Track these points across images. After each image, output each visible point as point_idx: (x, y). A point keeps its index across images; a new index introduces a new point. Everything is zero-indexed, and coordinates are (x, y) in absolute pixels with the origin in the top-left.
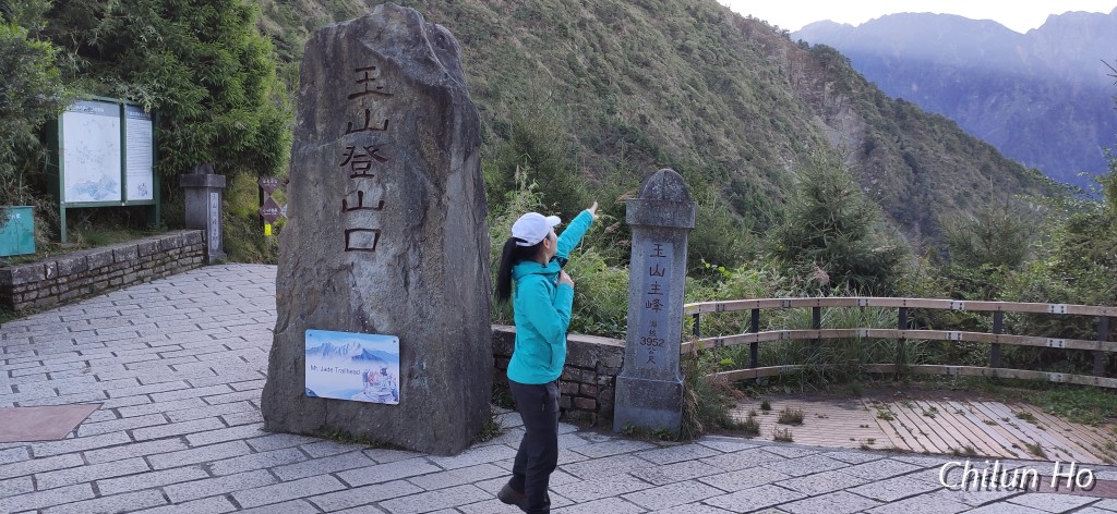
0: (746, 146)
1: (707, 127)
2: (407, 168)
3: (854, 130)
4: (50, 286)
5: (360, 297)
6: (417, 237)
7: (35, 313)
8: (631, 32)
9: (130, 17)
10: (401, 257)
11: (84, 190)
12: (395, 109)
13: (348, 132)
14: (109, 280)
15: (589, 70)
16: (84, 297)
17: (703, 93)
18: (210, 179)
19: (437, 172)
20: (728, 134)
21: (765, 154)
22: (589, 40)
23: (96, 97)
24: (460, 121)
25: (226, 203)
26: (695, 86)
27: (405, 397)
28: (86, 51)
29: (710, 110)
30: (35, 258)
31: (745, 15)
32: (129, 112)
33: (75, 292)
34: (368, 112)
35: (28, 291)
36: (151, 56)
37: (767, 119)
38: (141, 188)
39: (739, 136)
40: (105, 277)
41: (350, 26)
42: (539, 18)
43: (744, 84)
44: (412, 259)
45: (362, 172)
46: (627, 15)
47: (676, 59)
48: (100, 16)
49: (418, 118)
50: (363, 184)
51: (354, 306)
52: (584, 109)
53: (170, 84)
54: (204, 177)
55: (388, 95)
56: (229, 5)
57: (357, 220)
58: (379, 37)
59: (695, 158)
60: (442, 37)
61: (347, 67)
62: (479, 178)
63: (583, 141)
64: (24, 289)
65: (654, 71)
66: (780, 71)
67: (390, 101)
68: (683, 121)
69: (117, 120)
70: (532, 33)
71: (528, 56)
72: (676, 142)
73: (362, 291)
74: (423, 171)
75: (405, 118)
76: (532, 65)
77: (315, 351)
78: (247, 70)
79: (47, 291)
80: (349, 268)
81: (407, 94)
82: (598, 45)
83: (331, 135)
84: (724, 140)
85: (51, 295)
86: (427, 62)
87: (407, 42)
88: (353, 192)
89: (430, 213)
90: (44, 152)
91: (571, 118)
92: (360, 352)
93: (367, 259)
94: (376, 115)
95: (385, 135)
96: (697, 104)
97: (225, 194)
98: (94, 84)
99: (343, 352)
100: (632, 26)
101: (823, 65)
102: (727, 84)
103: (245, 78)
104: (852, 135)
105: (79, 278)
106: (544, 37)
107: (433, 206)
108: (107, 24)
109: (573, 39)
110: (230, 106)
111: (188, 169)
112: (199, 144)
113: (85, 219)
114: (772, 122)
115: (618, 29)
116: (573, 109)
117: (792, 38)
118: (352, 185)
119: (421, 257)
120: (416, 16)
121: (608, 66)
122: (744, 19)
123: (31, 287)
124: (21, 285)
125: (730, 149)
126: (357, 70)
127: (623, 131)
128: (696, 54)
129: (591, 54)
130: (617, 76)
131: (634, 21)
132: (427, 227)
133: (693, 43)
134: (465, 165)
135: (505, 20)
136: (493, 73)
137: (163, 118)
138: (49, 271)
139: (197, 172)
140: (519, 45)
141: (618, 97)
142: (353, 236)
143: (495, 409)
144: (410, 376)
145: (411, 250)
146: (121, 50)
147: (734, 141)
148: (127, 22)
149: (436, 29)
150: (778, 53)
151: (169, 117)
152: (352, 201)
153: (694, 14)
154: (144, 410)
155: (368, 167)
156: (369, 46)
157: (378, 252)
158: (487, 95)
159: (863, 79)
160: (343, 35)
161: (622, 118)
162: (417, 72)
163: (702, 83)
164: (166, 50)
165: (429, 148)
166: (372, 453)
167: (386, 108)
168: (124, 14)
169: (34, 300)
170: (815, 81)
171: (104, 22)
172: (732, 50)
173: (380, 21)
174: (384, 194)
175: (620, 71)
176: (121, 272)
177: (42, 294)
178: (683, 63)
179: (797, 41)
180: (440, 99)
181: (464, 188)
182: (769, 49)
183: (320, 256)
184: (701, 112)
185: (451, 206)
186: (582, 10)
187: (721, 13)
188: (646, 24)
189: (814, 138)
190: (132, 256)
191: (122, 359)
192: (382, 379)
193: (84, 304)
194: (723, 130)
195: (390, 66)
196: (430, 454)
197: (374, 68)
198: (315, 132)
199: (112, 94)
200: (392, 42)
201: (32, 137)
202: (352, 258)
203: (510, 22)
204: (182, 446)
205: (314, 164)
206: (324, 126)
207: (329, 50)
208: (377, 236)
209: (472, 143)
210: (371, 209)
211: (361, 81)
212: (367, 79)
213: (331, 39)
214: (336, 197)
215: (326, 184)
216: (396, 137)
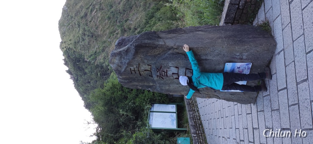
2: (164, 59)
7: (206, 141)
12: (144, 62)
13: (152, 76)
19: (165, 49)
24: (147, 41)
27: (249, 61)
30: (191, 138)
34: (145, 70)
35: (200, 142)
45: (165, 73)
49: (146, 55)
50: (170, 73)
55: (139, 64)
58: (120, 67)
60: (119, 43)
61: (131, 76)
62: (167, 32)
64: (200, 143)
67: (141, 64)
74: (165, 54)
75: (147, 59)
79: (200, 137)
81: (138, 59)
83: (154, 81)
86: (127, 51)
87: (121, 58)
88: (172, 76)
89: (180, 52)
94: (146, 68)
95: (152, 66)
107: (177, 51)
118: (170, 76)
120: (112, 53)
126: (132, 73)
134: (163, 38)
138: (195, 136)
152: (175, 76)
155: (164, 71)
156: (123, 70)
160: (121, 77)
162: (130, 55)
165: (156, 52)
167: (144, 65)
169: (203, 140)
174: (173, 67)
177: (201, 138)
180: (139, 48)
181: (171, 38)
185: (177, 44)
195: (129, 64)
196: (274, 53)
197: (130, 69)
198: (153, 86)
200: (121, 63)
201: (159, 136)
205: (163, 87)
206: (150, 83)
207: (126, 81)
208: (188, 69)
209: (155, 35)
210: (178, 71)
211: (135, 72)
212: (134, 71)
213: (122, 80)
214: (174, 81)
215: (170, 84)
216: (153, 62)
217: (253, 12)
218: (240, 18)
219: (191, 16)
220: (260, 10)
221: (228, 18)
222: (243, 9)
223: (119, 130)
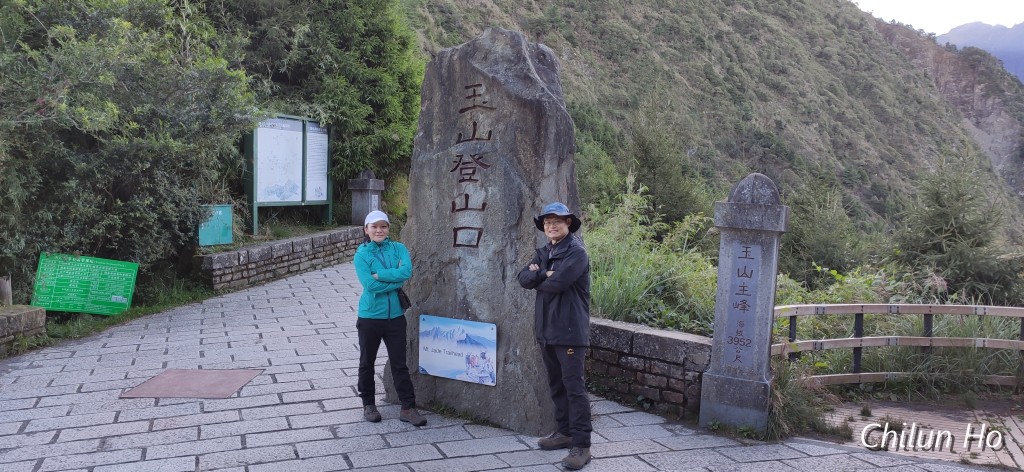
0: (889, 150)
1: (846, 131)
2: (506, 173)
3: (1008, 132)
4: (242, 271)
5: (465, 288)
6: (514, 235)
7: (229, 292)
8: (768, 41)
9: (312, 48)
10: (500, 253)
11: (272, 192)
12: (498, 121)
13: (458, 142)
14: (288, 267)
15: (726, 79)
16: (268, 280)
17: (842, 98)
18: (372, 183)
19: (532, 177)
20: (868, 138)
21: (909, 157)
22: (725, 50)
23: (283, 115)
24: (554, 131)
25: (384, 203)
26: (834, 90)
27: (501, 379)
28: (278, 78)
29: (850, 114)
30: (232, 247)
31: (887, 20)
32: (310, 128)
33: (262, 276)
34: (475, 124)
35: (224, 274)
36: (328, 80)
37: (911, 122)
38: (317, 191)
39: (881, 140)
40: (286, 264)
41: (462, 49)
42: (677, 33)
43: (886, 88)
44: (509, 255)
45: (468, 177)
46: (764, 25)
47: (815, 65)
48: (288, 48)
49: (517, 128)
50: (469, 188)
51: (460, 295)
52: (720, 116)
53: (342, 103)
54: (367, 181)
55: (492, 109)
56: (392, 35)
57: (464, 219)
58: (485, 58)
59: (833, 160)
60: (544, 55)
61: (458, 85)
62: (572, 182)
63: (718, 146)
64: (221, 272)
65: (791, 78)
66: (925, 75)
67: (493, 114)
68: (820, 126)
69: (301, 133)
70: (670, 47)
71: (666, 68)
72: (813, 146)
73: (467, 282)
74: (520, 176)
75: (506, 129)
76: (670, 77)
77: (427, 334)
78: (405, 90)
79: (239, 275)
80: (456, 262)
81: (508, 107)
82: (734, 56)
83: (444, 145)
84: (864, 144)
85: (243, 278)
86: (526, 78)
87: (510, 61)
88: (460, 195)
89: (525, 214)
90: (242, 161)
91: (706, 125)
92: (464, 337)
93: (472, 254)
94: (481, 127)
95: (489, 144)
96: (836, 109)
97: (384, 197)
98: (283, 104)
99: (449, 336)
100: (769, 36)
101: (973, 67)
102: (868, 89)
103: (402, 97)
104: (1005, 138)
105: (265, 265)
106: (682, 50)
107: (528, 207)
108: (294, 55)
109: (710, 51)
110: (390, 121)
111: (355, 174)
112: (363, 153)
113: (274, 216)
114: (917, 125)
115: (755, 39)
116: (709, 117)
117: (939, 41)
118: (460, 188)
119: (517, 253)
120: (518, 38)
121: (744, 74)
122: (887, 24)
123: (227, 271)
124: (219, 269)
125: (870, 153)
126: (467, 88)
127: (758, 136)
128: (835, 60)
129: (727, 63)
130: (753, 84)
131: (771, 31)
132: (523, 226)
133: (833, 49)
134: (558, 172)
135: (644, 36)
136: (632, 85)
137: (336, 131)
138: (242, 258)
139: (362, 177)
140: (658, 58)
141: (754, 105)
142: (460, 234)
143: (591, 397)
144: (506, 361)
145: (508, 247)
146: (305, 76)
147: (875, 144)
148: (310, 53)
149: (538, 49)
150: (924, 57)
151: (342, 131)
152: (460, 203)
153: (834, 21)
154: (295, 377)
155: (474, 173)
156: (476, 66)
157: (481, 249)
158: (626, 105)
159: (1018, 81)
160: (456, 57)
161: (758, 124)
162: (516, 87)
163: (841, 88)
164: (340, 75)
165: (527, 154)
166: (471, 428)
167: (490, 121)
168: (308, 46)
169: (229, 282)
170: (964, 83)
171: (291, 53)
172: (874, 55)
173: (487, 43)
174: (487, 196)
175: (757, 79)
176: (298, 261)
177: (235, 277)
178: (822, 69)
179: (944, 44)
180: (536, 110)
181: (558, 191)
182: (913, 53)
183: (433, 251)
184: (840, 117)
186: (720, 23)
187: (862, 19)
188: (783, 33)
189: (962, 141)
190: (307, 247)
191: (287, 333)
192: (481, 362)
193: (268, 286)
194: (862, 134)
195: (493, 83)
197: (480, 85)
198: (432, 142)
199: (297, 113)
200: (496, 62)
201: (233, 149)
202: (459, 253)
203: (650, 38)
204: (318, 410)
205: (430, 170)
206: (439, 137)
207: (444, 71)
208: (480, 234)
209: (566, 150)
210: (475, 210)
211: (469, 97)
212: (475, 95)
213: (446, 61)
214: (447, 199)
215: (439, 188)
216: (498, 146)
217: (611, 389)
218: (598, 360)
219: (599, 243)
220: (616, 404)
221: (598, 332)
222: (618, 365)
223: (238, 18)
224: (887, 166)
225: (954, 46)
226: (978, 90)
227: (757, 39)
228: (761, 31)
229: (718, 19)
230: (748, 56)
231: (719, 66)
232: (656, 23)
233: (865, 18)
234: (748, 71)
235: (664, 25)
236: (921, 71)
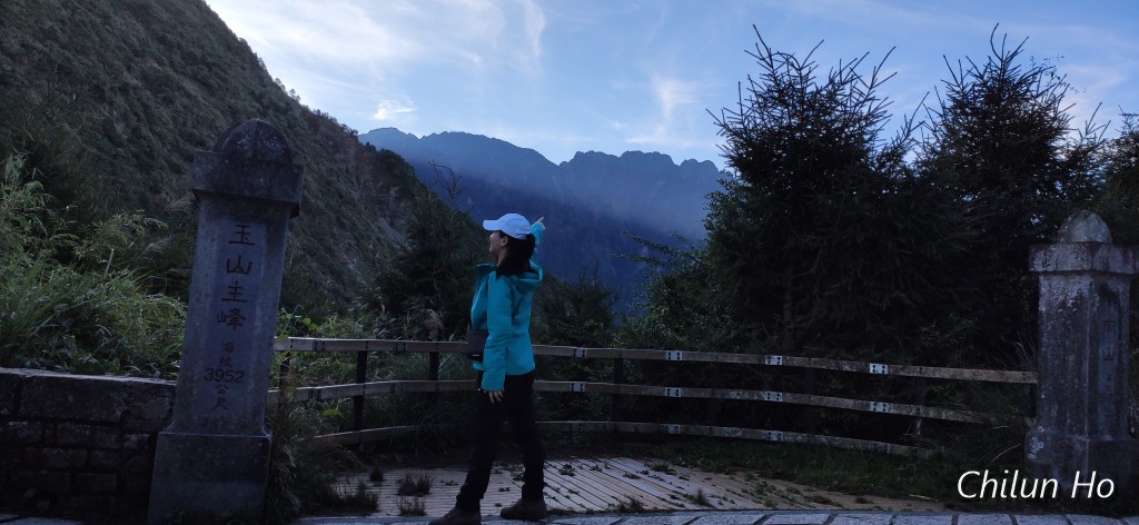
0: (310, 241)
15: (130, 141)
21: (329, 250)
22: (131, 107)
31: (313, 109)
37: (333, 216)
39: (303, 231)
42: (69, 74)
43: (310, 179)
46: (180, 88)
52: (121, 183)
66: (347, 171)
82: (142, 115)
100: (185, 100)
101: (389, 169)
109: (111, 104)
114: (338, 219)
115: (168, 101)
117: (360, 140)
121: (154, 139)
122: (312, 114)
129: (134, 122)
130: (164, 152)
131: (188, 95)
135: (21, 70)
141: (164, 175)
150: (345, 153)
153: (259, 99)
159: (425, 188)
170: (381, 184)
172: (298, 143)
175: (169, 147)
179: (364, 144)
182: (336, 148)
186: (125, 74)
187: (288, 104)
188: (202, 100)
189: (379, 239)
203: (28, 72)
224: (308, 257)
225: (373, 147)
226: (393, 191)
227: (171, 102)
228: (176, 93)
229: (124, 68)
230: (159, 118)
231: (122, 125)
232: (37, 57)
233: (291, 104)
234: (160, 137)
235: (50, 61)
236: (343, 167)
